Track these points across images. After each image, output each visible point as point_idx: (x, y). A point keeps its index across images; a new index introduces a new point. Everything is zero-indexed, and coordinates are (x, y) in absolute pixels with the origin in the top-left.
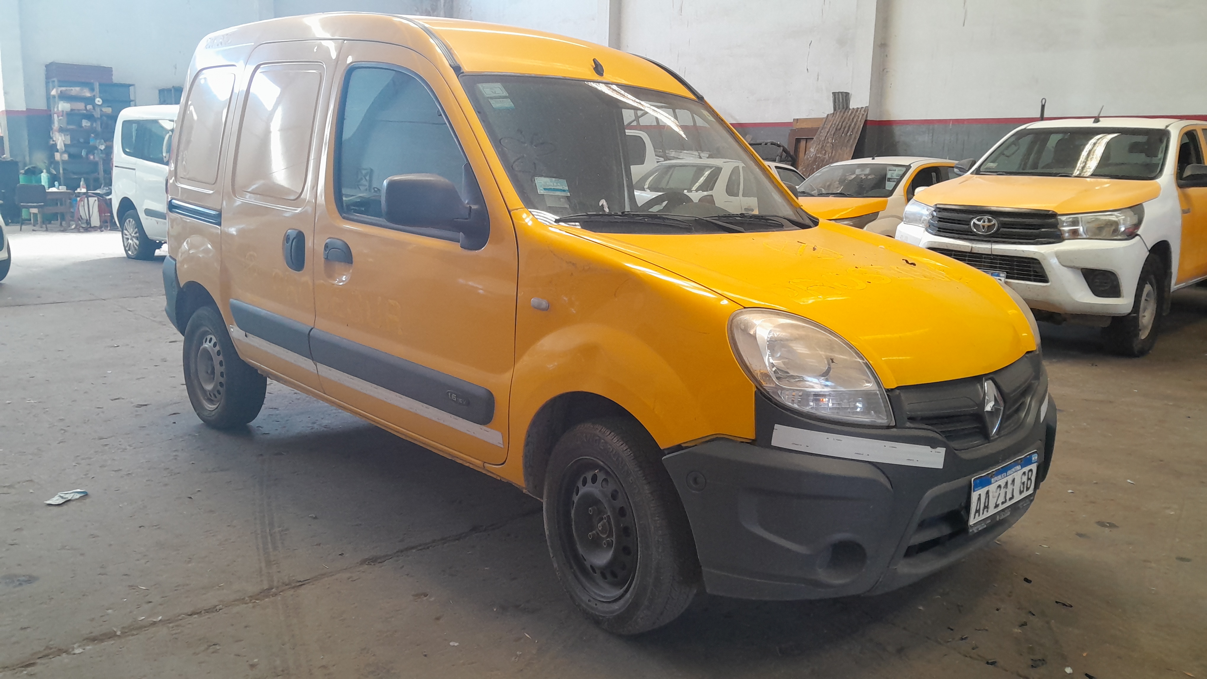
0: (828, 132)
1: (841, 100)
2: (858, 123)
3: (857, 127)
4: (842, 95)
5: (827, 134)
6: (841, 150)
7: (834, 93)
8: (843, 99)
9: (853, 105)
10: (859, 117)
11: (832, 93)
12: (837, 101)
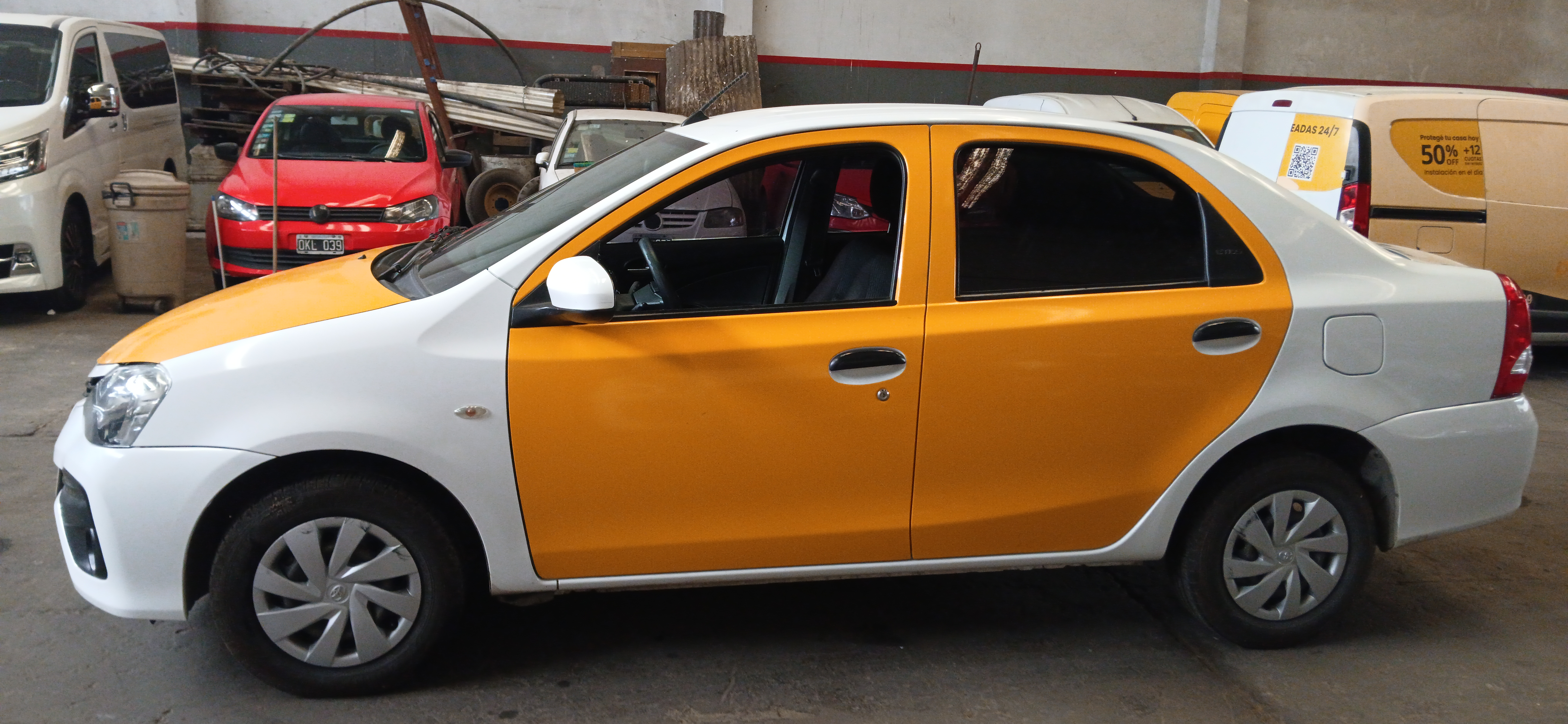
0: (705, 69)
1: (709, 24)
2: (750, 59)
3: (750, 64)
4: (712, 18)
5: (705, 71)
6: (743, 96)
7: (697, 13)
8: (712, 23)
9: (728, 31)
10: (746, 49)
11: (695, 11)
12: (702, 24)
